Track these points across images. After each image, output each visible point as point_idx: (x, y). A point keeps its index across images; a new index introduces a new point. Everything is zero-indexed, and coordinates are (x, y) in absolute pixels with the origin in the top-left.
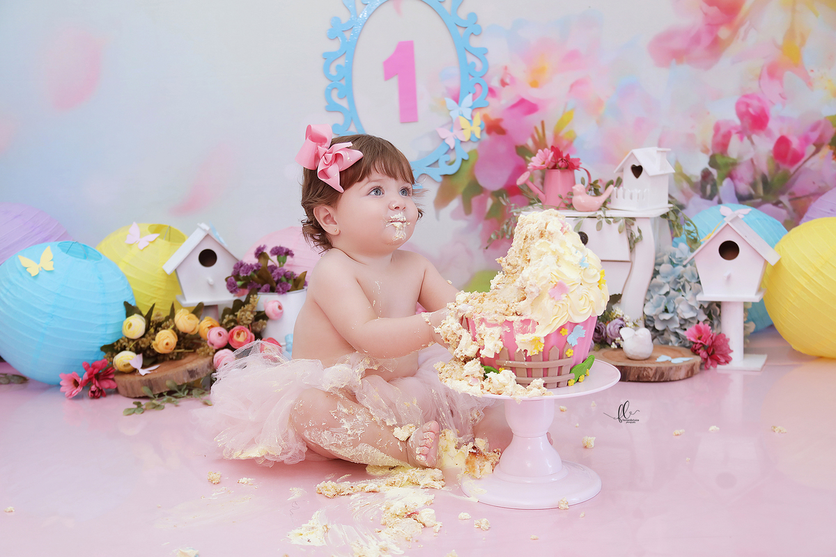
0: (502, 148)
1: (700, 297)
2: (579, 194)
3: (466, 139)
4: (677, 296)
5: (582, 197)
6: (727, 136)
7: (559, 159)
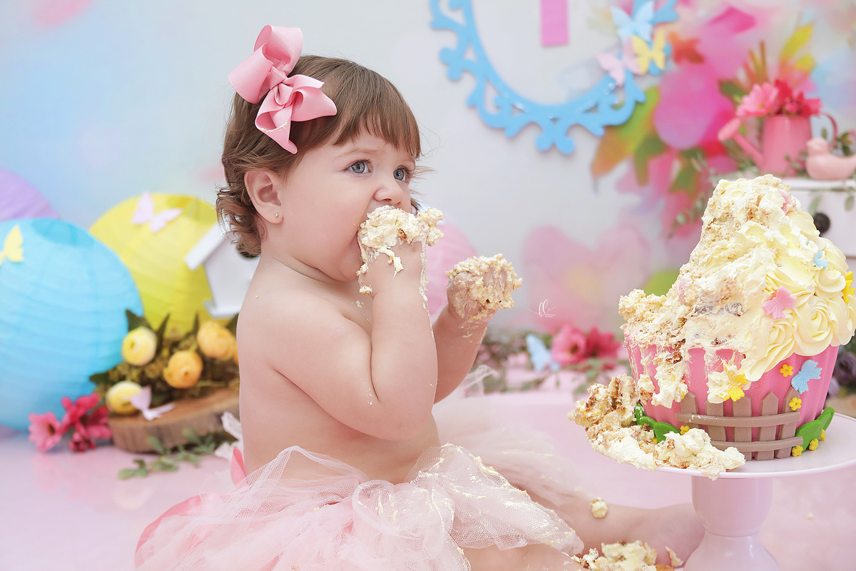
0: (697, 84)
2: (819, 153)
3: (642, 71)
5: (822, 157)
7: (788, 100)
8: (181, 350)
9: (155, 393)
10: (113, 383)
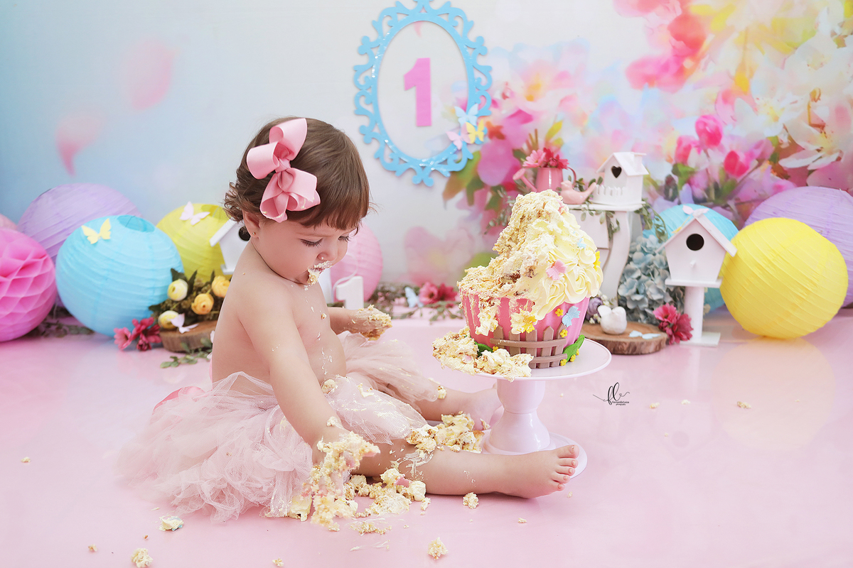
0: (501, 151)
1: (668, 282)
2: (567, 189)
3: (472, 142)
4: (647, 280)
5: (569, 192)
6: (688, 149)
7: (551, 159)
8: (203, 292)
9: (187, 317)
10: (163, 311)
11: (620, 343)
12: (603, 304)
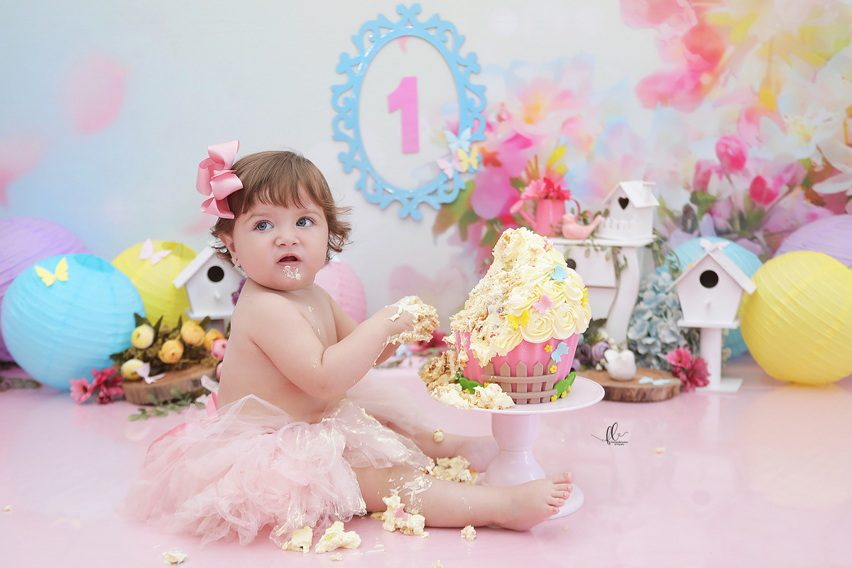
0: (497, 179)
1: (681, 323)
2: (569, 222)
3: (464, 171)
4: (659, 322)
5: (572, 226)
6: (707, 175)
7: (551, 190)
8: (170, 339)
9: (152, 367)
10: (126, 360)
11: (628, 390)
12: (611, 348)
